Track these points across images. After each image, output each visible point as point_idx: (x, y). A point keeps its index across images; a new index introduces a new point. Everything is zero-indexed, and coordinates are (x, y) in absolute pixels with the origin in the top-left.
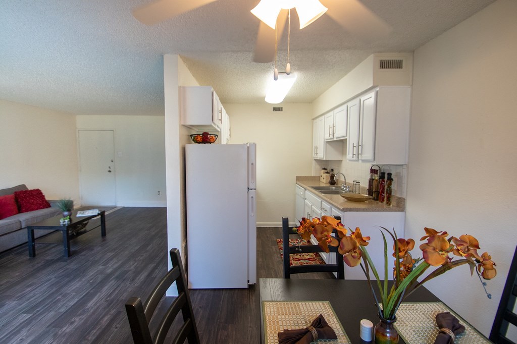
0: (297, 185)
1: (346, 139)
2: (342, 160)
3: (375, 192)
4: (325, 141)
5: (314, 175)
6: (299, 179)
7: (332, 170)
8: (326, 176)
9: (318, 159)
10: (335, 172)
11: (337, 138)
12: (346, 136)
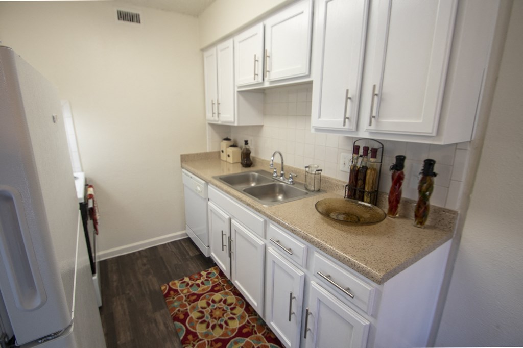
0: (184, 170)
1: (311, 83)
2: (262, 126)
3: (369, 193)
4: (237, 90)
5: (211, 151)
6: (186, 159)
7: (246, 143)
8: (233, 152)
9: (219, 123)
10: (251, 146)
11: (272, 82)
12: (309, 76)
